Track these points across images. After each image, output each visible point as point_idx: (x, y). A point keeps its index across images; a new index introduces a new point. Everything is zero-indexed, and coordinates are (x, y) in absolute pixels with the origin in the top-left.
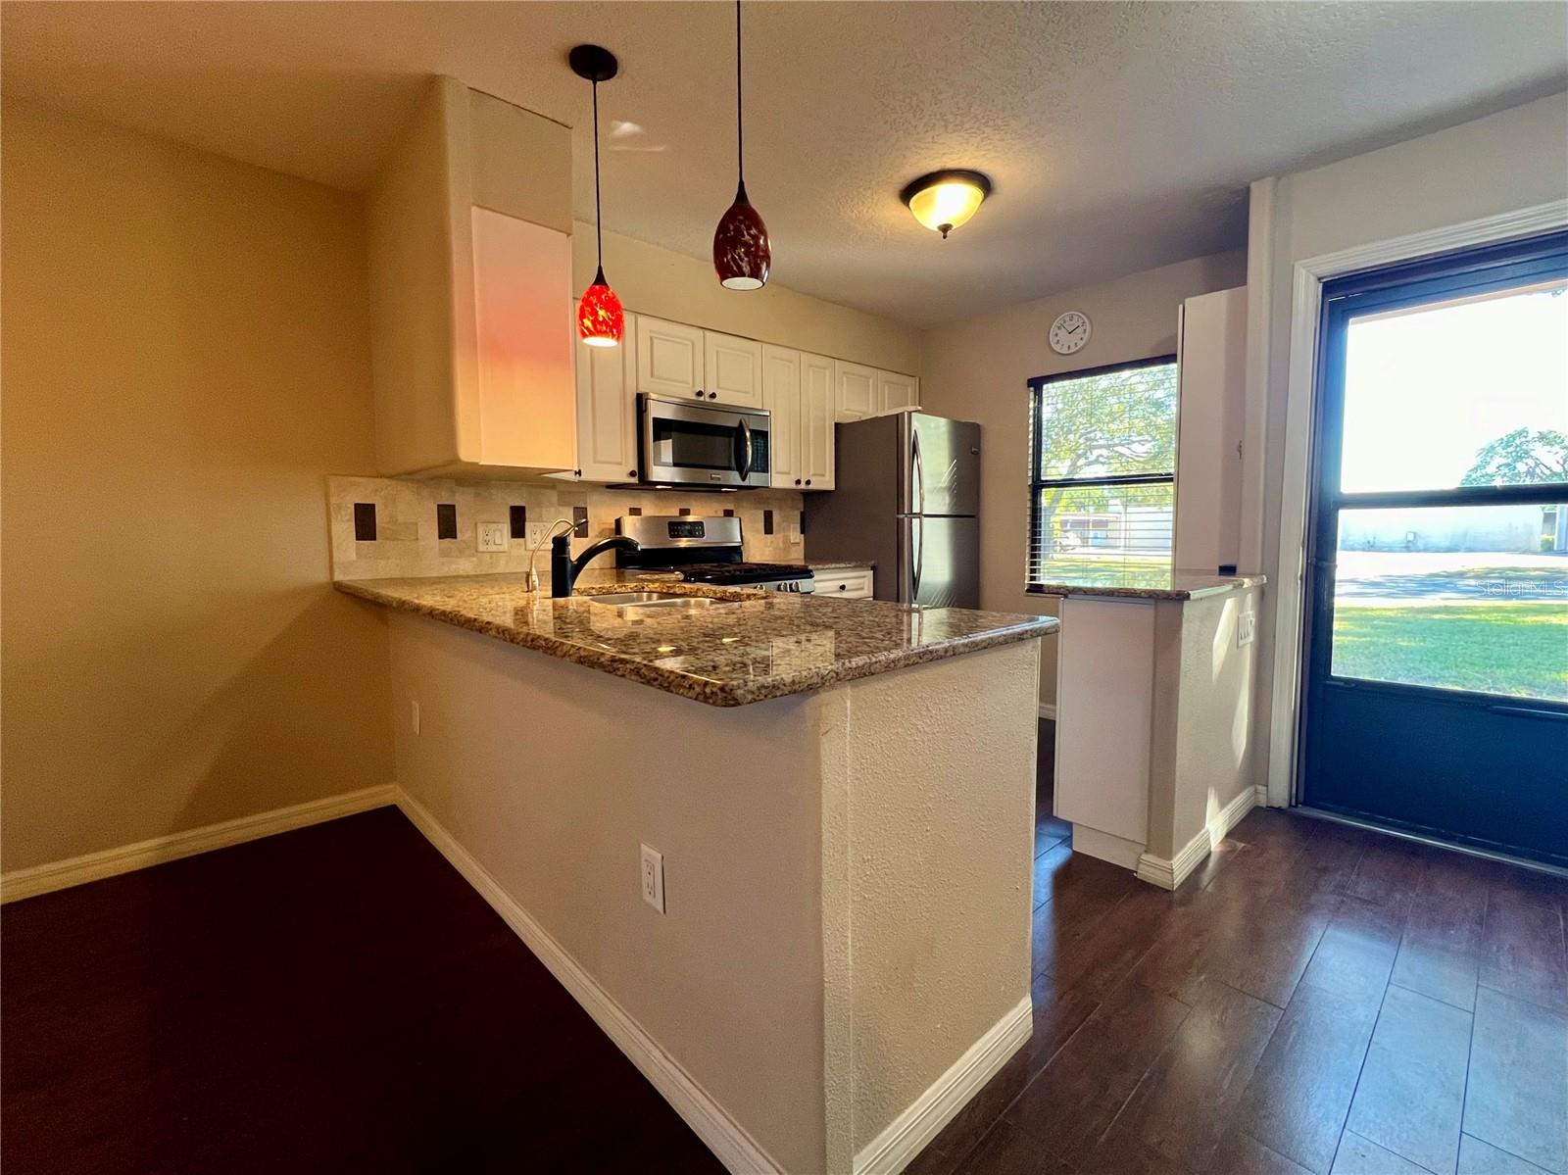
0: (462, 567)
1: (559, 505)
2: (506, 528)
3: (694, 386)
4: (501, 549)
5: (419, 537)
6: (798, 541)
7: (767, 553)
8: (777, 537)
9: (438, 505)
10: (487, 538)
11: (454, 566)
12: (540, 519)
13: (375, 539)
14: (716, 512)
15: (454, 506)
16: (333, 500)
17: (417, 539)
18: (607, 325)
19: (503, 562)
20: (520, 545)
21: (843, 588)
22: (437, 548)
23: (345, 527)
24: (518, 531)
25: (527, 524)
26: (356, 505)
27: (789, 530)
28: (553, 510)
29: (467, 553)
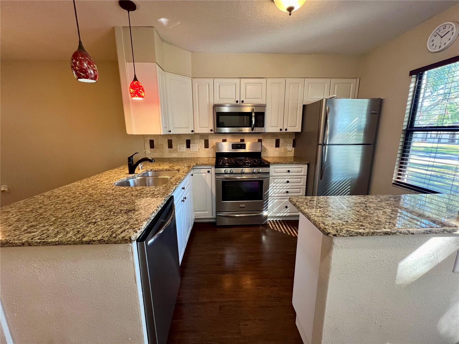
0: (174, 155)
1: (200, 139)
2: (185, 145)
3: (235, 99)
4: (183, 151)
5: (164, 148)
6: (291, 150)
7: (276, 154)
8: (281, 149)
9: (168, 140)
10: (180, 148)
11: (172, 155)
12: (194, 143)
13: (154, 148)
14: (255, 140)
15: (172, 140)
16: (145, 139)
17: (163, 148)
18: (133, 94)
19: (184, 154)
20: (189, 150)
21: (289, 171)
22: (168, 151)
23: (148, 145)
24: (188, 146)
25: (190, 144)
26: (150, 140)
27: (287, 146)
28: (198, 140)
29: (175, 152)
